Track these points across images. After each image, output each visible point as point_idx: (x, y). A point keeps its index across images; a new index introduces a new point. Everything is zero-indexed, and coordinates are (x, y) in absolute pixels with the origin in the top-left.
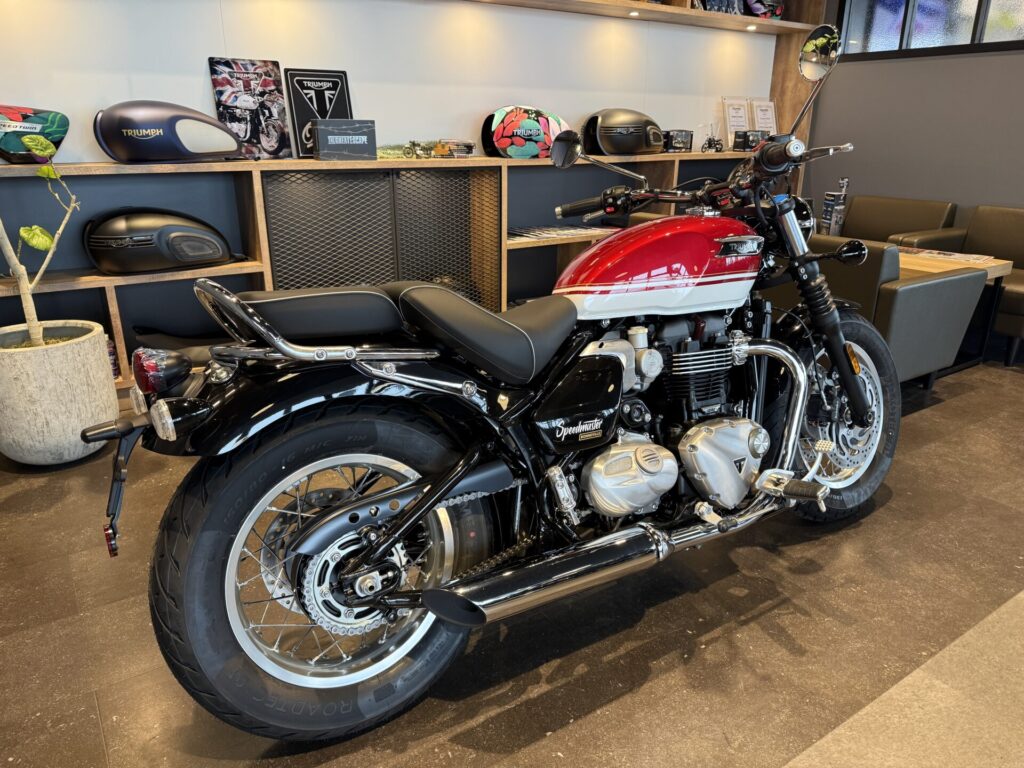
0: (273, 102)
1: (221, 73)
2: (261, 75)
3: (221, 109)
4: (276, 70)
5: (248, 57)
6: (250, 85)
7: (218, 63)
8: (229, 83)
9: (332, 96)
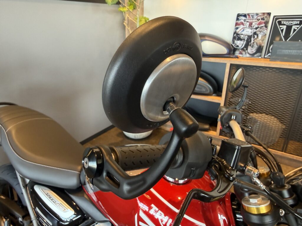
0: (261, 32)
1: (241, 20)
2: (260, 19)
3: (235, 35)
4: (268, 17)
5: (255, 12)
6: (252, 25)
7: (241, 15)
8: (243, 24)
9: (296, 28)
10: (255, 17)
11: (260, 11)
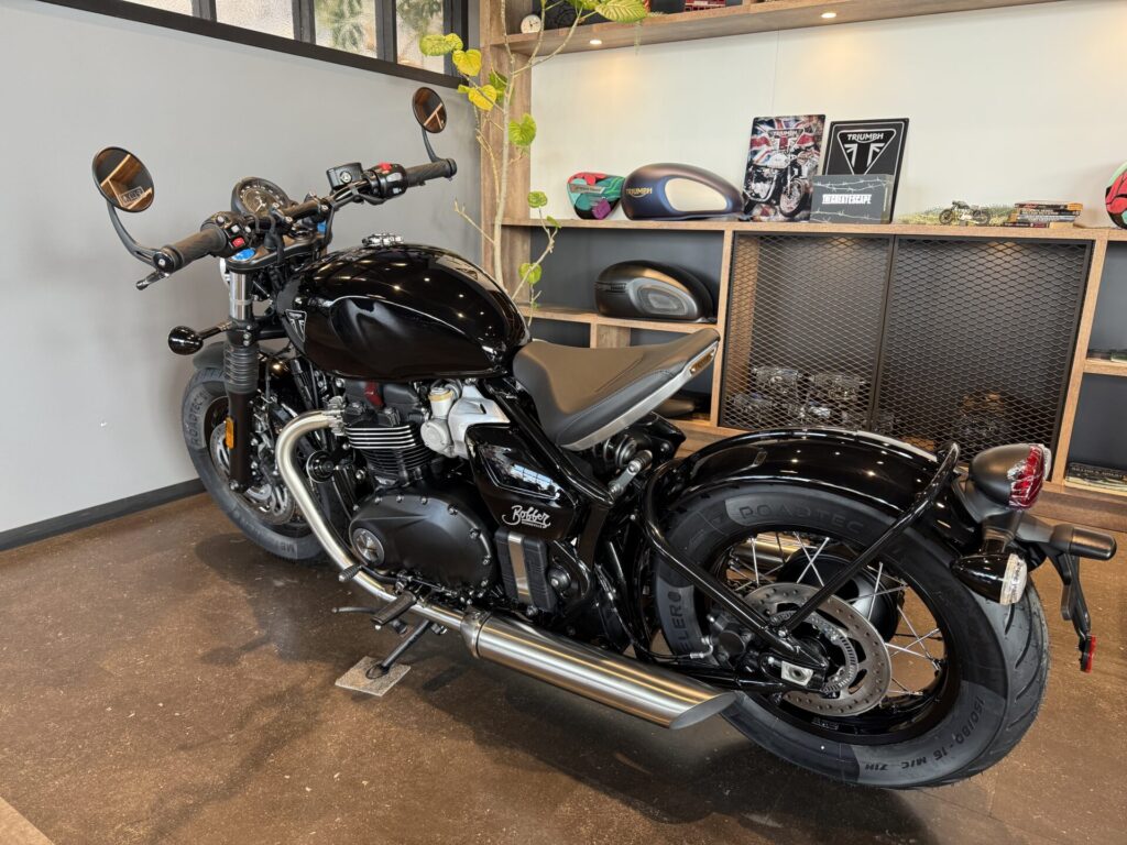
0: (806, 159)
1: (761, 132)
2: (802, 132)
3: (750, 169)
4: (820, 124)
5: (793, 113)
6: (786, 143)
7: (762, 122)
8: (766, 142)
9: (878, 150)
10: (793, 125)
11: (802, 112)
